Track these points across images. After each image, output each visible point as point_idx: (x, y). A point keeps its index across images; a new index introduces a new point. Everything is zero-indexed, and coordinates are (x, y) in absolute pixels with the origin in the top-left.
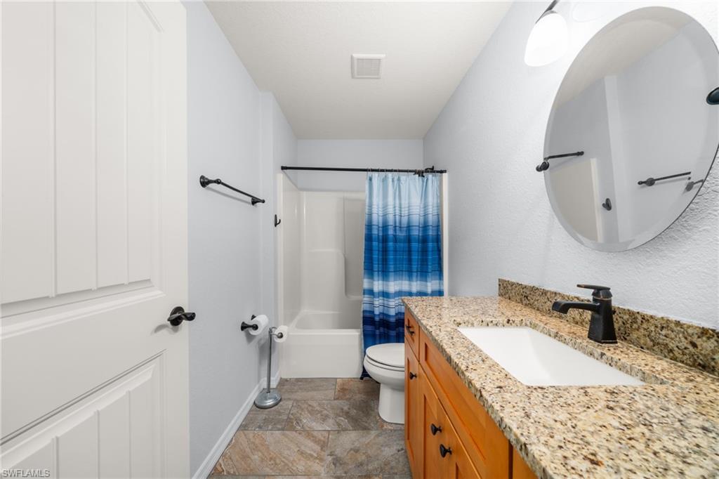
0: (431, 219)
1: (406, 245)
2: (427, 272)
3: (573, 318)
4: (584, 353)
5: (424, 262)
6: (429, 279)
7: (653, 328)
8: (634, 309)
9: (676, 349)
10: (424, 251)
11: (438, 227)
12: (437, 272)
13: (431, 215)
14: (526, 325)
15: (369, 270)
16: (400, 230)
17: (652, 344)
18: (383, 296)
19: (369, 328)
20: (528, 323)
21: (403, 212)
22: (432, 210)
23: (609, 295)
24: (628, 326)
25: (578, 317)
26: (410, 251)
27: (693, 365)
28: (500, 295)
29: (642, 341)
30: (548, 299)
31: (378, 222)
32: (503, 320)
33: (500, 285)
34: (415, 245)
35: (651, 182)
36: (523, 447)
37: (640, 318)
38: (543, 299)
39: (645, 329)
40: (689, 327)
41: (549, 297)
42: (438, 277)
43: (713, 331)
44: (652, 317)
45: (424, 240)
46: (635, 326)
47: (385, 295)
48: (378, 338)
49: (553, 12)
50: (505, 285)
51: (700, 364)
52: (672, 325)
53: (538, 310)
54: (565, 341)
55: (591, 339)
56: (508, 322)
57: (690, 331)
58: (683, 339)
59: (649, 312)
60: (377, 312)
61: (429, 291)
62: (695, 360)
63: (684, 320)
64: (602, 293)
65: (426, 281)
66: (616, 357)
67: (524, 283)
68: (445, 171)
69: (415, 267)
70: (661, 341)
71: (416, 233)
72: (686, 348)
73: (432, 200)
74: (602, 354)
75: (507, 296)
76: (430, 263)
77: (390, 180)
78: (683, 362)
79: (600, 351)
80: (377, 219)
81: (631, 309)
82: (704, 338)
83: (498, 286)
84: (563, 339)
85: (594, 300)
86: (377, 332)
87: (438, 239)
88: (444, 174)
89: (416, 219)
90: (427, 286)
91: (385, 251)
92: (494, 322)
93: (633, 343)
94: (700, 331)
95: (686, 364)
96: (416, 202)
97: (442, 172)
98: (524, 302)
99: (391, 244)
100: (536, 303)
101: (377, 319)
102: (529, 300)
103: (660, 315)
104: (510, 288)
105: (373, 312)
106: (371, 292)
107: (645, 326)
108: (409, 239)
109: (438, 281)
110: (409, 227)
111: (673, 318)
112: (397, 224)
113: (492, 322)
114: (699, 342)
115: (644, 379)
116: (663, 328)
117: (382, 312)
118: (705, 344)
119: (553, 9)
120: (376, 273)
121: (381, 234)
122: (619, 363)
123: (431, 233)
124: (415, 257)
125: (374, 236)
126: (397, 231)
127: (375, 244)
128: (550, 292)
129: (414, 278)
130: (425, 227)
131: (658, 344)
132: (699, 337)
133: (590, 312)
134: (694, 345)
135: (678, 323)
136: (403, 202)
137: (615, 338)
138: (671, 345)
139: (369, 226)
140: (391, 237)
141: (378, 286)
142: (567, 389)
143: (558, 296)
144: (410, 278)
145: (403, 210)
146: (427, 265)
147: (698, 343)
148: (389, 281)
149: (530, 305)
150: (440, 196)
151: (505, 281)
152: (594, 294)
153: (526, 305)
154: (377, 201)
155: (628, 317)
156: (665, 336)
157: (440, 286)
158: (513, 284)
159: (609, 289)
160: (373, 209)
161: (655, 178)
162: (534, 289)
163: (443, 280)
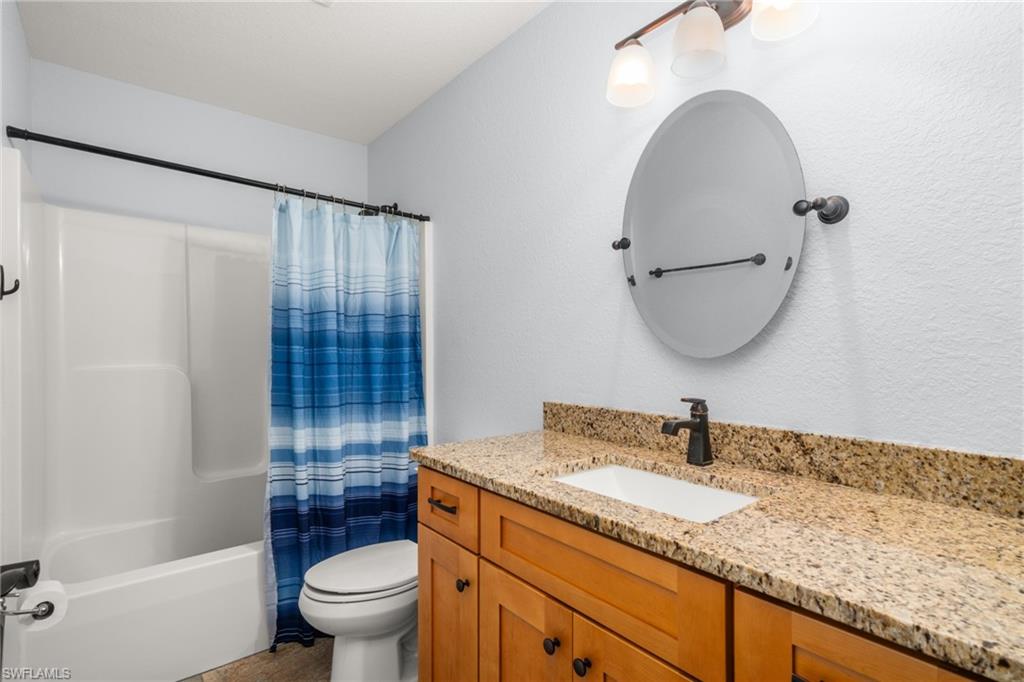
0: (406, 303)
1: (359, 351)
2: (400, 402)
3: (658, 444)
4: (690, 481)
5: (393, 384)
6: (404, 415)
7: (743, 440)
8: (726, 422)
9: (763, 457)
10: (392, 363)
11: (416, 318)
12: (415, 401)
13: (406, 296)
14: (611, 462)
15: (284, 406)
16: (346, 322)
17: (742, 457)
18: (315, 459)
19: (285, 533)
20: (613, 459)
21: (352, 287)
22: (406, 287)
23: (705, 409)
24: (720, 441)
25: (663, 442)
26: (367, 363)
27: (778, 471)
28: (547, 427)
29: (733, 456)
30: (623, 423)
31: (302, 304)
32: (587, 460)
33: (545, 412)
34: (378, 353)
35: (658, 273)
36: (764, 579)
37: (731, 431)
38: (615, 425)
39: (736, 442)
40: (774, 432)
41: (625, 420)
42: (416, 411)
43: (792, 432)
44: (742, 428)
45: (393, 341)
46: (726, 440)
47: (318, 455)
48: (306, 550)
49: (639, 43)
50: (555, 411)
51: (782, 468)
52: (760, 433)
53: (609, 440)
54: (666, 473)
55: (691, 463)
56: (593, 462)
57: (775, 436)
58: (769, 446)
59: (738, 423)
60: (303, 494)
61: (405, 437)
62: (779, 465)
63: (769, 426)
64: (698, 406)
65: (399, 420)
66: (726, 477)
67: (587, 404)
68: (427, 219)
69: (378, 395)
70: (750, 452)
71: (378, 327)
72: (771, 455)
73: (405, 268)
74: (712, 477)
75: (559, 426)
76: (406, 385)
77: (329, 218)
78: (768, 469)
79: (708, 475)
80: (299, 296)
81: (722, 421)
82: (786, 442)
83: (542, 414)
84: (663, 470)
85: (693, 416)
86: (305, 538)
87: (416, 341)
88: (426, 222)
89: (379, 302)
90: (400, 428)
91: (317, 365)
92: (580, 465)
93: (724, 460)
94: (782, 434)
95: (773, 471)
96: (378, 268)
97: (423, 219)
98: (587, 433)
99: (332, 350)
100: (605, 431)
101: (304, 509)
102: (594, 429)
103: (748, 424)
104: (564, 414)
105: (294, 497)
106: (287, 455)
107: (735, 439)
108: (366, 340)
109: (414, 418)
110: (365, 317)
111: (760, 425)
112: (342, 311)
113: (577, 464)
114: (781, 446)
115: (755, 494)
116: (752, 437)
117: (312, 493)
118: (786, 447)
119: (639, 39)
120: (300, 413)
121: (307, 329)
122: (731, 482)
123: (406, 328)
124: (378, 374)
125: (293, 332)
126: (342, 324)
127: (297, 349)
128: (626, 413)
129: (378, 416)
130: (394, 318)
131: (748, 455)
132: (782, 441)
133: (688, 431)
134: (778, 450)
135: (765, 430)
136: (353, 266)
137: (711, 458)
138: (760, 455)
139: (282, 311)
140: (332, 335)
141: (303, 438)
142: (732, 517)
143: (637, 417)
144: (368, 417)
145: (352, 281)
146: (401, 389)
147: (781, 448)
148: (329, 426)
149: (599, 436)
150: (419, 261)
151: (556, 405)
152: (693, 409)
153: (590, 436)
154: (299, 259)
155: (719, 431)
156: (755, 446)
157: (419, 427)
158: (568, 408)
159: (704, 401)
160: (293, 276)
161: (663, 269)
162: (602, 413)
163: (425, 414)
